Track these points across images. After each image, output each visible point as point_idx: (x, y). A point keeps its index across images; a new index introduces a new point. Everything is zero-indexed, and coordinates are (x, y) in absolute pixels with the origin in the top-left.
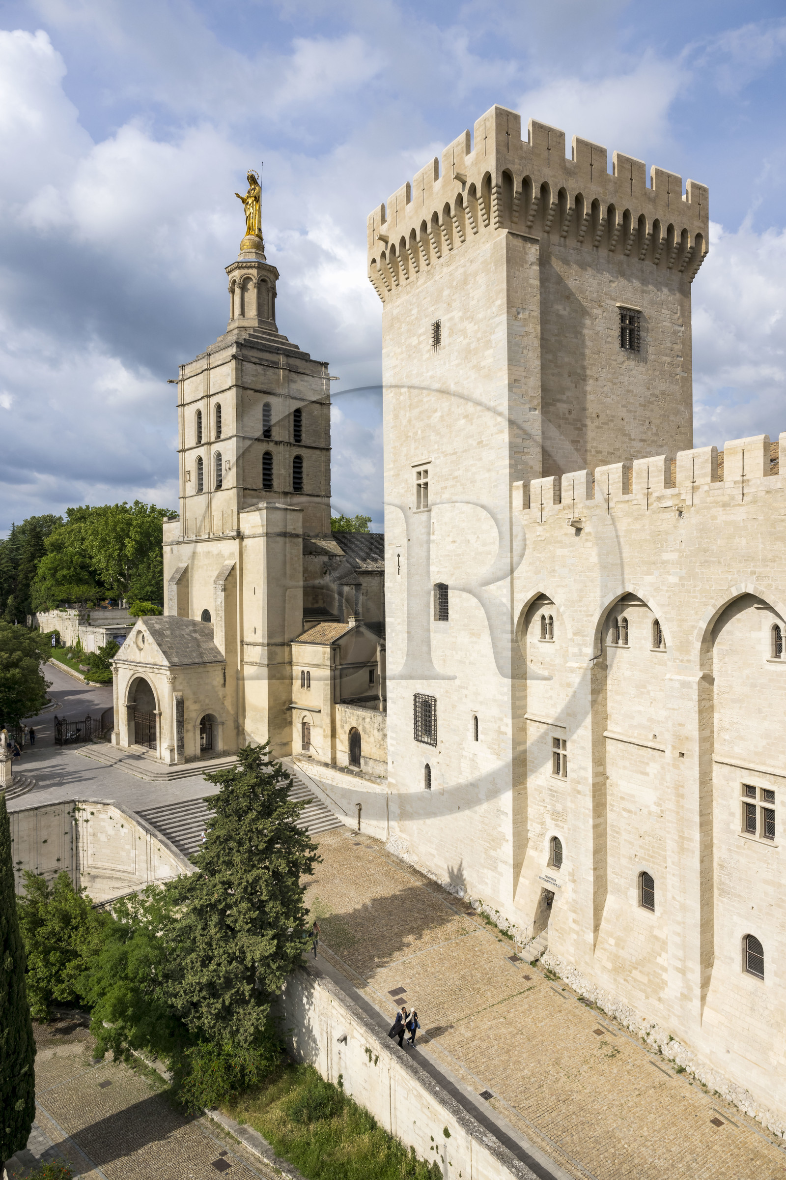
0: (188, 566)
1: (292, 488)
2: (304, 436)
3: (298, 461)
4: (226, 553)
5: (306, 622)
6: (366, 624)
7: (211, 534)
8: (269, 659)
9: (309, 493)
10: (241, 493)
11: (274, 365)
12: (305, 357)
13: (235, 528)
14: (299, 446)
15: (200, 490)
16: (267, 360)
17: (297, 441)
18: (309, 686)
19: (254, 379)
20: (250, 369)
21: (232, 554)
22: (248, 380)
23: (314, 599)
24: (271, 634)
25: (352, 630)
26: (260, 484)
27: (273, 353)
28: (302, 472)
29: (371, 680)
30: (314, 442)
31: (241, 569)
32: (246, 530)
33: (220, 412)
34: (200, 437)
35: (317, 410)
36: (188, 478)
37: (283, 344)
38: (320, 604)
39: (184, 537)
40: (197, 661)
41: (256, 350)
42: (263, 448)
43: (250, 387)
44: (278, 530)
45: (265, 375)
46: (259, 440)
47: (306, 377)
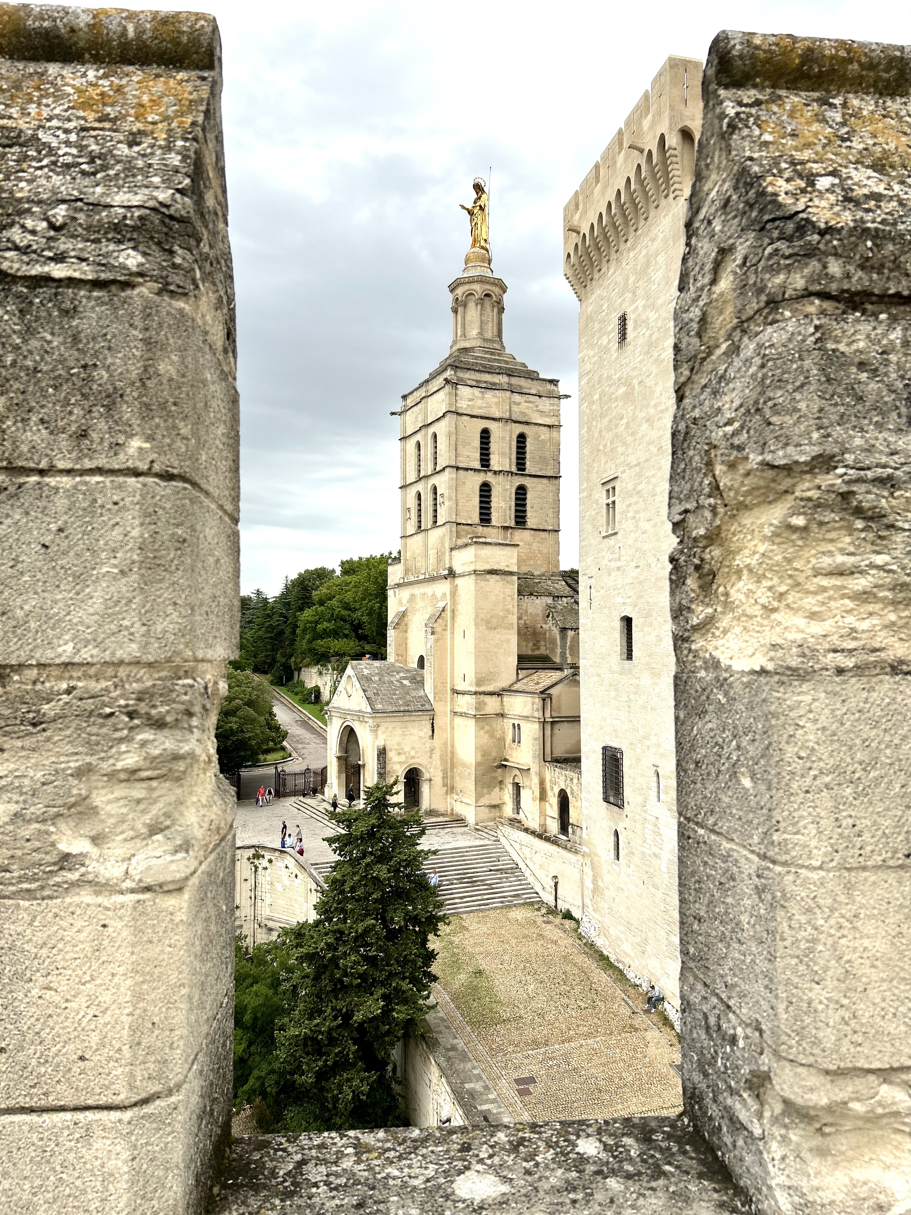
0: (406, 609)
1: (513, 522)
2: (528, 464)
3: (521, 492)
4: (439, 595)
5: (521, 669)
7: (427, 575)
8: (475, 709)
9: (534, 527)
10: (454, 529)
11: (494, 387)
12: (532, 376)
13: (448, 566)
14: (522, 475)
15: (419, 528)
16: (486, 382)
17: (519, 470)
18: (519, 742)
19: (470, 403)
20: (465, 394)
21: (444, 595)
22: (462, 405)
23: (534, 645)
24: (479, 682)
25: (566, 678)
26: (476, 518)
27: (494, 373)
28: (525, 504)
30: (541, 470)
31: (453, 611)
32: (457, 568)
33: (436, 442)
34: (419, 472)
35: (545, 435)
36: (409, 515)
37: (506, 362)
38: (542, 651)
39: (404, 580)
40: (402, 709)
41: (472, 372)
42: (480, 478)
43: (465, 412)
44: (487, 567)
46: (475, 470)
47: (532, 398)
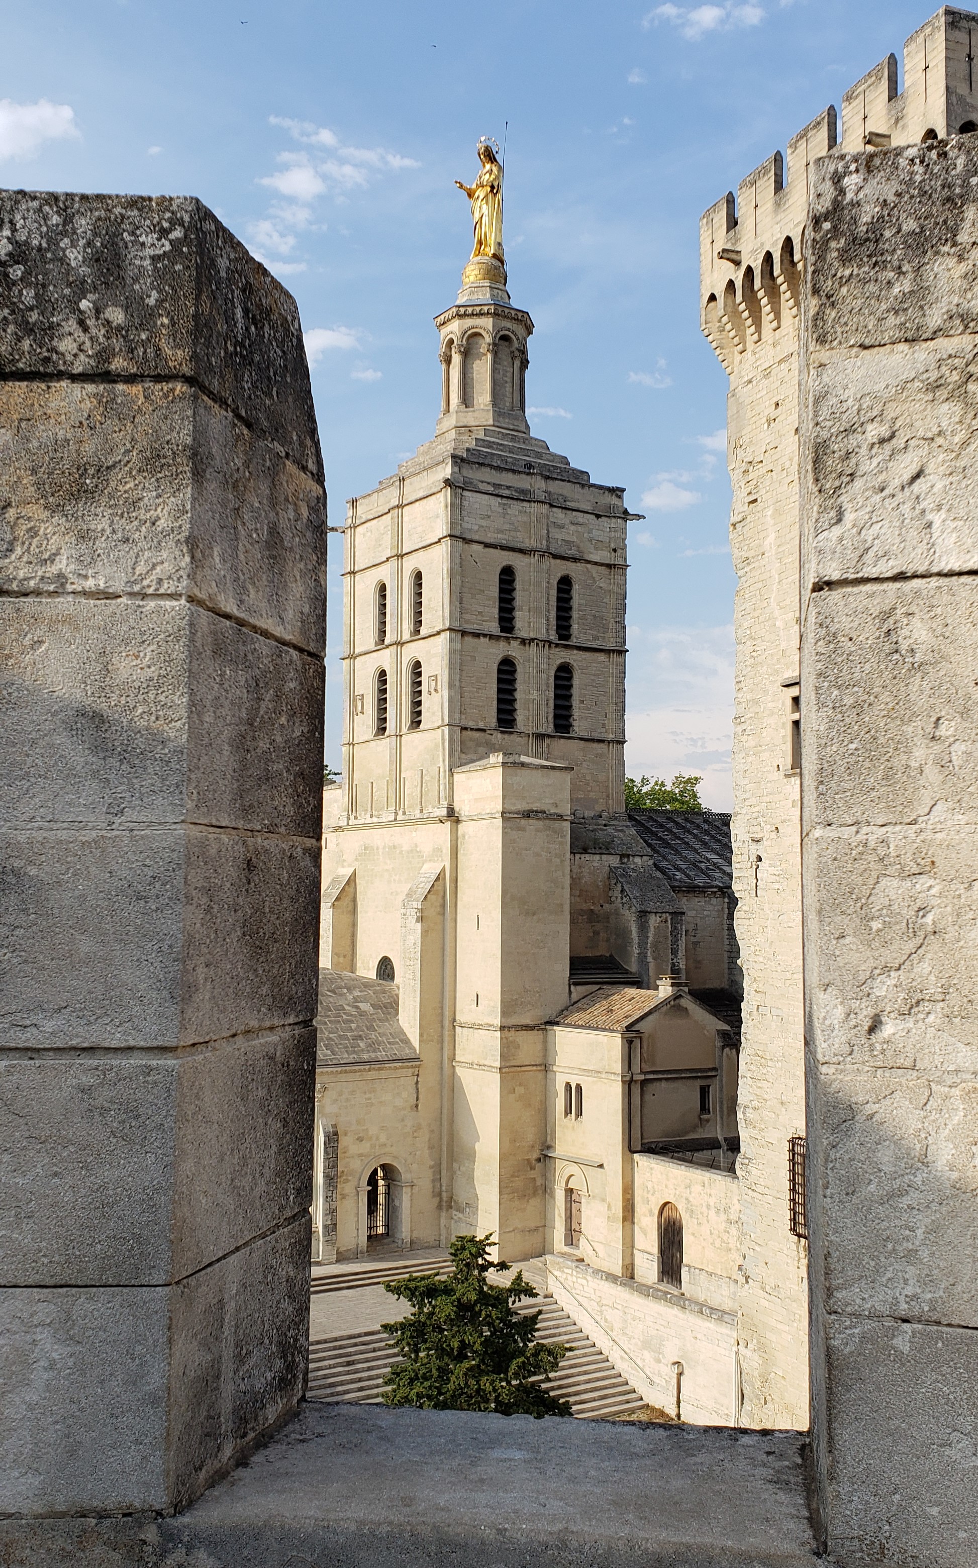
0: (354, 873)
1: (552, 726)
2: (575, 627)
3: (564, 675)
4: (426, 848)
5: (576, 984)
6: (691, 993)
7: (400, 813)
8: (503, 1057)
9: (584, 734)
10: (457, 737)
11: (524, 496)
12: (580, 479)
13: (445, 803)
14: (566, 647)
15: (382, 730)
16: (508, 488)
17: (561, 637)
18: (580, 1113)
19: (484, 523)
20: (477, 506)
21: (438, 851)
22: (473, 526)
23: (590, 938)
24: (507, 1008)
25: (665, 1002)
26: (491, 718)
27: (520, 472)
28: (571, 696)
29: (704, 1108)
30: (596, 638)
31: (455, 880)
32: (463, 807)
33: (420, 585)
34: (383, 633)
35: (602, 579)
36: (359, 708)
37: (539, 455)
38: (602, 950)
39: (348, 819)
40: (366, 1056)
41: (488, 469)
42: (499, 650)
43: (476, 538)
44: (522, 806)
45: (504, 515)
46: (491, 637)
47: (581, 517)
